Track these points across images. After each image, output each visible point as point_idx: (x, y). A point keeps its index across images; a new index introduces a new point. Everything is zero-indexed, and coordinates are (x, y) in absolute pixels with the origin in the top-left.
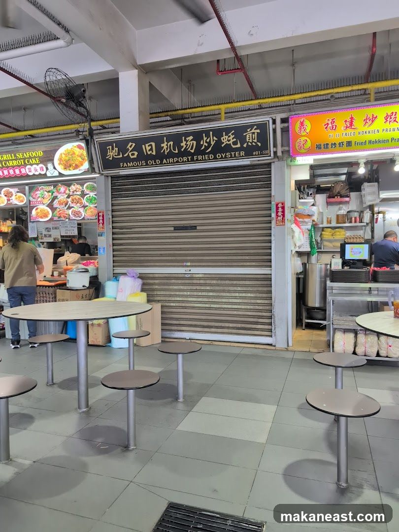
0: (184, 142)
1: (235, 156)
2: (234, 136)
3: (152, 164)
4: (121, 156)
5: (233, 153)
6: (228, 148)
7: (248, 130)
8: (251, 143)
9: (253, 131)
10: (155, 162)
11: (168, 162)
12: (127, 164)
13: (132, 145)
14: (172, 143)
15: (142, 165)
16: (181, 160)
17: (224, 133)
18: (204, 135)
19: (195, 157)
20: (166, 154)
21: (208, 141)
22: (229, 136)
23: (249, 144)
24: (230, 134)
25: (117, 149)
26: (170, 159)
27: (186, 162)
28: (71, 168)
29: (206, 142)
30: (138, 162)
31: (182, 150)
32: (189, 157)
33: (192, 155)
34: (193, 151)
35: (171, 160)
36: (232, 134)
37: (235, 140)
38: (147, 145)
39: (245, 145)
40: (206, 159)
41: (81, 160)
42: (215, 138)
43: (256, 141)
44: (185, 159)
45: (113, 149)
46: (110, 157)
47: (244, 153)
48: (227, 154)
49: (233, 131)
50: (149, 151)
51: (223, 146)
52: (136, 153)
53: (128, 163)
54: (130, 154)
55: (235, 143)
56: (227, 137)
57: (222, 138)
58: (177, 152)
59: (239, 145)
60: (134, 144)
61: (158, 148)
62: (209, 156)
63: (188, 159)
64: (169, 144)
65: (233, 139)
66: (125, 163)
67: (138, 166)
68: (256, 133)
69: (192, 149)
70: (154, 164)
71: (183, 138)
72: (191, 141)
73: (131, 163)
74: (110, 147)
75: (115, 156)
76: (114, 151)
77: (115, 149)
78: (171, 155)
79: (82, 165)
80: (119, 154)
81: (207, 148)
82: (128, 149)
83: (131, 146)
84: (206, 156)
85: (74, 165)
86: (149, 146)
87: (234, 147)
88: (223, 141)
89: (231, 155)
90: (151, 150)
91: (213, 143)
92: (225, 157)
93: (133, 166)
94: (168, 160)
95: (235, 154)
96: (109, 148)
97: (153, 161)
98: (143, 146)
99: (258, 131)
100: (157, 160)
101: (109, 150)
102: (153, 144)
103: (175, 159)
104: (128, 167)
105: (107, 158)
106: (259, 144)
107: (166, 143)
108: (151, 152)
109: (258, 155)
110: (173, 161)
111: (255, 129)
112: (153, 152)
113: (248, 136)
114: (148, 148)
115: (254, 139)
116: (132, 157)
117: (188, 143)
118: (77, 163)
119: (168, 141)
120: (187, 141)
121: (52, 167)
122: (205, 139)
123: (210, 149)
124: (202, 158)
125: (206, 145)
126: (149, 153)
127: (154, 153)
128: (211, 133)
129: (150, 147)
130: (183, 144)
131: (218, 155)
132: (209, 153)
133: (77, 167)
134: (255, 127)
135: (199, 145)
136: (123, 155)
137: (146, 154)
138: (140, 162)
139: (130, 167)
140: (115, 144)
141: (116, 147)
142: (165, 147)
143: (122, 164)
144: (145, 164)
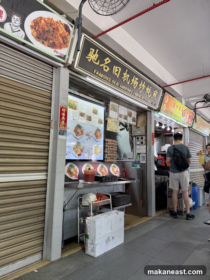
3: (114, 84)
4: (98, 64)
9: (156, 92)
10: (116, 83)
11: (122, 88)
14: (128, 76)
15: (108, 81)
16: (128, 90)
17: (148, 86)
18: (142, 81)
19: (134, 92)
20: (123, 81)
21: (142, 86)
24: (150, 88)
25: (98, 55)
27: (130, 93)
28: (45, 43)
31: (131, 84)
33: (134, 90)
34: (135, 88)
38: (117, 67)
39: (152, 97)
41: (62, 42)
42: (145, 86)
45: (94, 53)
46: (89, 59)
47: (150, 101)
48: (145, 98)
51: (146, 92)
52: (108, 69)
53: (100, 73)
54: (104, 67)
56: (148, 88)
60: (110, 61)
61: (121, 74)
63: (131, 91)
66: (98, 72)
67: (105, 79)
69: (135, 86)
71: (134, 76)
73: (102, 74)
74: (94, 50)
75: (94, 60)
76: (95, 55)
79: (60, 48)
80: (97, 61)
81: (140, 90)
82: (105, 62)
83: (107, 60)
84: (138, 94)
85: (51, 42)
87: (149, 95)
90: (117, 72)
91: (143, 88)
92: (144, 100)
93: (102, 78)
94: (123, 86)
95: (147, 100)
96: (92, 51)
98: (114, 67)
99: (157, 93)
101: (91, 52)
102: (120, 69)
103: (126, 87)
104: (98, 76)
105: (87, 57)
106: (155, 100)
107: (126, 74)
108: (117, 74)
109: (153, 105)
113: (154, 93)
114: (116, 70)
115: (155, 96)
116: (105, 70)
117: (135, 81)
118: (57, 42)
121: (18, 23)
122: (142, 84)
126: (115, 74)
127: (118, 76)
128: (145, 82)
129: (118, 70)
130: (133, 80)
131: (142, 97)
132: (140, 93)
133: (53, 46)
134: (157, 90)
135: (138, 86)
136: (100, 64)
137: (113, 73)
138: (108, 78)
139: (100, 77)
140: (97, 50)
141: (97, 54)
142: (125, 76)
143: (95, 71)
144: (110, 81)
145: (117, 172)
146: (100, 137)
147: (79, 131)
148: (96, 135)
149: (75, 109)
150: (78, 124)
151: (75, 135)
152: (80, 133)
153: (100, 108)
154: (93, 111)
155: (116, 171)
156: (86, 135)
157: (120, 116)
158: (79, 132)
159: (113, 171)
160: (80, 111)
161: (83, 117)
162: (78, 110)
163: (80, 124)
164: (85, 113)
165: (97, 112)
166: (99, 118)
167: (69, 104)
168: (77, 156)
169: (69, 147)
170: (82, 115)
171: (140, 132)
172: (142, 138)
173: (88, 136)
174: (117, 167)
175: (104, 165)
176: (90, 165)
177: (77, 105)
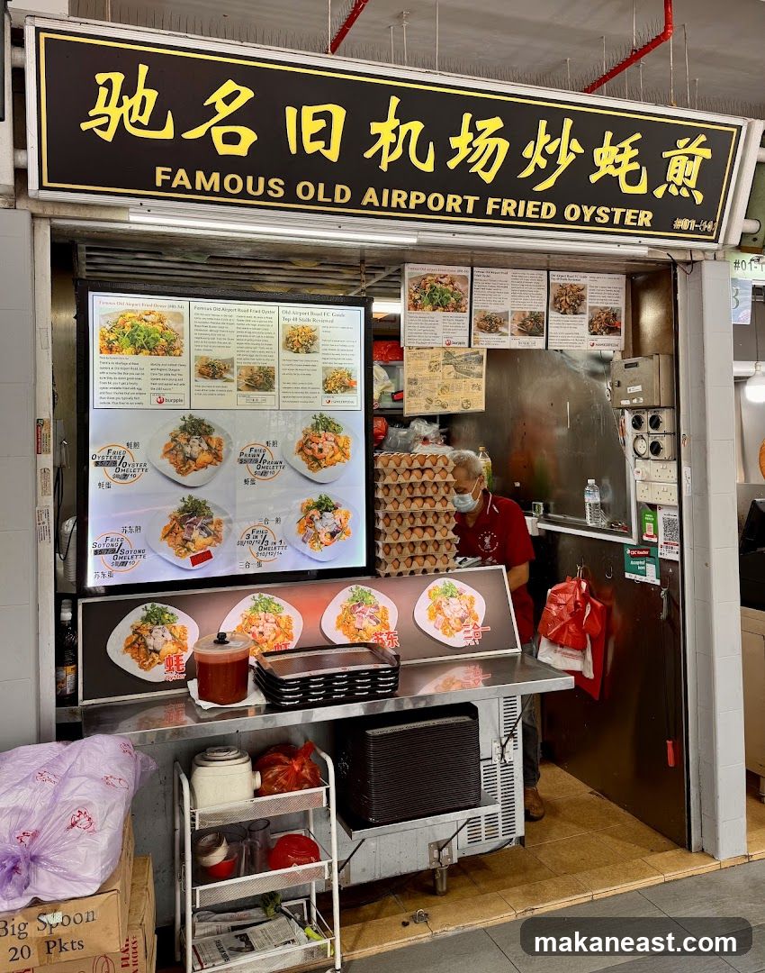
0: (466, 136)
1: (622, 224)
2: (636, 152)
3: (314, 201)
4: (168, 133)
5: (618, 212)
6: (608, 192)
7: (681, 143)
8: (679, 188)
9: (692, 149)
10: (329, 193)
11: (385, 204)
12: (192, 180)
13: (237, 94)
14: (416, 127)
15: (265, 197)
16: (436, 202)
17: (609, 135)
18: (543, 124)
19: (491, 201)
20: (384, 167)
21: (551, 149)
22: (622, 151)
23: (673, 190)
24: (626, 144)
25: (152, 95)
26: (395, 193)
27: (453, 213)
29: (544, 153)
30: (250, 179)
31: (452, 164)
32: (471, 200)
33: (484, 191)
34: (488, 177)
35: (399, 197)
36: (633, 145)
37: (635, 166)
38: (308, 111)
39: (659, 193)
40: (529, 214)
42: (576, 147)
43: (692, 183)
44: (454, 202)
45: (129, 89)
46: (104, 127)
47: (650, 215)
48: (600, 212)
49: (637, 136)
50: (314, 138)
51: (594, 178)
52: (248, 136)
53: (200, 175)
54: (217, 134)
55: (633, 178)
56: (615, 149)
57: (597, 152)
58: (428, 166)
59: (642, 188)
60: (246, 94)
61: (358, 136)
62: (540, 207)
63: (464, 205)
64: (404, 130)
65: (631, 161)
66: (182, 172)
67: (244, 194)
68: (698, 161)
69: (487, 168)
70: (321, 198)
71: (467, 117)
72: (492, 136)
73: (216, 176)
74: (118, 78)
75: (138, 125)
76: (136, 101)
77: (141, 91)
78: (403, 175)
80: (157, 123)
81: (540, 175)
82: (212, 111)
83: (228, 98)
84: (531, 204)
86: (316, 116)
87: (626, 189)
88: (598, 162)
89: (612, 215)
90: (324, 135)
91: (565, 161)
92: (593, 222)
93: (223, 193)
94: (386, 192)
95: (623, 215)
96: (109, 84)
97: (321, 186)
98: (291, 113)
99: (707, 154)
100: (338, 188)
101: (103, 92)
102: (339, 114)
103: (414, 194)
104: (193, 191)
105: (85, 126)
106: (699, 197)
107: (392, 122)
108: (321, 144)
109: (688, 231)
110: (407, 202)
111: (701, 146)
112: (327, 147)
113: (673, 163)
114: (311, 126)
115: (689, 178)
116: (223, 149)
117: (481, 142)
119: (403, 116)
120: (477, 134)
122: (543, 138)
123: (549, 183)
124: (516, 210)
125: (543, 163)
126: (311, 147)
127: (333, 155)
128: (568, 123)
129: (321, 124)
130: (460, 142)
131: (572, 211)
132: (543, 196)
134: (702, 138)
135: (515, 160)
136: (179, 129)
137: (293, 149)
138: (261, 180)
139: (203, 192)
140: (143, 70)
141: (146, 86)
142: (386, 139)
143: (164, 173)
144: (281, 193)
145: (462, 620)
146: (338, 456)
147: (196, 449)
148: (309, 452)
149: (169, 350)
150: (191, 417)
151: (171, 471)
152: (206, 457)
153: (331, 318)
154: (287, 339)
155: (461, 614)
156: (241, 462)
157: (491, 324)
158: (195, 455)
159: (432, 616)
160: (201, 354)
161: (218, 383)
162: (185, 354)
163: (198, 415)
164: (232, 360)
165: (314, 339)
166: (325, 369)
167: (131, 336)
168: (186, 562)
169: (138, 528)
170: (212, 371)
171: (639, 388)
172: (655, 423)
173: (253, 467)
174: (469, 591)
175: (374, 592)
176: (277, 600)
177: (183, 329)
